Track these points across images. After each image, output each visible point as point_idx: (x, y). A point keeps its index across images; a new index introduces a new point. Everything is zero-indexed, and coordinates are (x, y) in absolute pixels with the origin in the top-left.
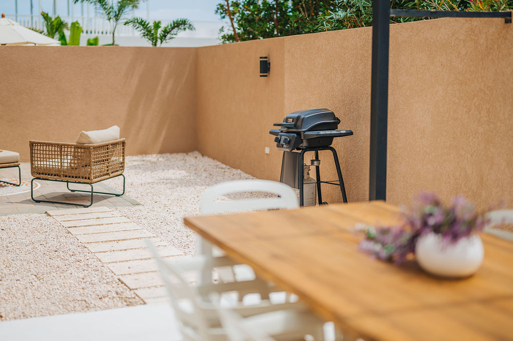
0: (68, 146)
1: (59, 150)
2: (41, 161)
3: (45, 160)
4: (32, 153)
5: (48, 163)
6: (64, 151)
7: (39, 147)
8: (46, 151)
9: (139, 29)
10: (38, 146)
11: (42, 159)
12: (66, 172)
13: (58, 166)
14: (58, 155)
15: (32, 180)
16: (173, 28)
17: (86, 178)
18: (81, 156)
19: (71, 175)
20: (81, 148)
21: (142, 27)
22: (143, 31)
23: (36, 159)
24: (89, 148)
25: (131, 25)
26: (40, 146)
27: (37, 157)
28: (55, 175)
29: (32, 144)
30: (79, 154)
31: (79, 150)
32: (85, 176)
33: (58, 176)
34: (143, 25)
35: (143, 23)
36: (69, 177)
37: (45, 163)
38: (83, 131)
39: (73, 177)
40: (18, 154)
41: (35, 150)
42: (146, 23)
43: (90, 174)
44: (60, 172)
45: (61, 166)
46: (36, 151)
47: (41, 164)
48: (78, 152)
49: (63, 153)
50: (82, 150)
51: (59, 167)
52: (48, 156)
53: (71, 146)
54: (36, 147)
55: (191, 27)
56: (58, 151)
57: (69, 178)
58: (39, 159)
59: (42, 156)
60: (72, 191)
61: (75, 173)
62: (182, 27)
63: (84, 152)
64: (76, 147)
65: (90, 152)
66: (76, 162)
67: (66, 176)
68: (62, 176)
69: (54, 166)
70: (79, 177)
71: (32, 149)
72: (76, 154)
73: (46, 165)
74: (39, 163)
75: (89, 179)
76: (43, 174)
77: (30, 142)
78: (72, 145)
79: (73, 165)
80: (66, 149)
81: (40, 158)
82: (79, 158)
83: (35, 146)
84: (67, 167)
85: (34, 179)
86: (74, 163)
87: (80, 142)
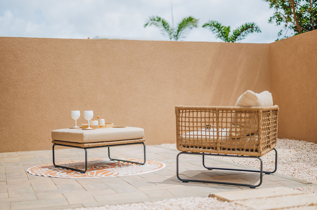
0: (227, 110)
1: (215, 115)
2: (190, 131)
3: (195, 129)
4: (178, 121)
5: (199, 133)
6: (222, 118)
7: (187, 114)
8: (197, 118)
9: (215, 31)
10: (186, 112)
11: (191, 129)
12: (223, 144)
13: (214, 136)
14: (213, 122)
15: (178, 155)
16: (242, 31)
17: (252, 151)
18: (245, 122)
19: (231, 148)
20: (245, 112)
21: (217, 30)
22: (217, 34)
23: (184, 128)
24: (257, 112)
25: (208, 27)
26: (189, 112)
27: (185, 127)
28: (209, 148)
29: (178, 110)
30: (243, 120)
31: (243, 115)
32: (251, 147)
33: (213, 148)
34: (218, 28)
35: (218, 26)
36: (229, 149)
37: (195, 133)
38: (249, 91)
39: (233, 150)
40: (142, 130)
41: (182, 117)
42: (221, 26)
43: (258, 145)
44: (216, 143)
45: (218, 136)
46: (184, 119)
47: (190, 135)
48: (241, 118)
49: (220, 120)
50: (247, 115)
51: (216, 138)
52: (199, 124)
53: (231, 110)
54: (184, 114)
55: (258, 30)
56: (213, 117)
57: (229, 151)
58: (187, 129)
59: (191, 124)
60: (209, 169)
61: (236, 144)
62: (249, 30)
63: (250, 118)
64: (238, 111)
65: (258, 116)
66: (238, 130)
67: (224, 149)
68: (218, 148)
69: (208, 137)
70: (243, 150)
71: (178, 117)
72: (239, 120)
73: (197, 135)
74: (188, 133)
75: (257, 151)
76: (192, 147)
77: (176, 107)
78: (234, 109)
79: (234, 134)
80: (225, 115)
81: (189, 127)
82: (243, 125)
83: (183, 112)
84: (226, 136)
85: (181, 153)
86: (236, 132)
87: (244, 105)
